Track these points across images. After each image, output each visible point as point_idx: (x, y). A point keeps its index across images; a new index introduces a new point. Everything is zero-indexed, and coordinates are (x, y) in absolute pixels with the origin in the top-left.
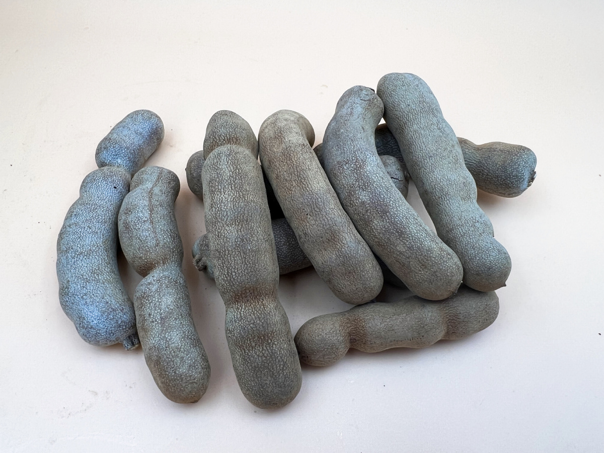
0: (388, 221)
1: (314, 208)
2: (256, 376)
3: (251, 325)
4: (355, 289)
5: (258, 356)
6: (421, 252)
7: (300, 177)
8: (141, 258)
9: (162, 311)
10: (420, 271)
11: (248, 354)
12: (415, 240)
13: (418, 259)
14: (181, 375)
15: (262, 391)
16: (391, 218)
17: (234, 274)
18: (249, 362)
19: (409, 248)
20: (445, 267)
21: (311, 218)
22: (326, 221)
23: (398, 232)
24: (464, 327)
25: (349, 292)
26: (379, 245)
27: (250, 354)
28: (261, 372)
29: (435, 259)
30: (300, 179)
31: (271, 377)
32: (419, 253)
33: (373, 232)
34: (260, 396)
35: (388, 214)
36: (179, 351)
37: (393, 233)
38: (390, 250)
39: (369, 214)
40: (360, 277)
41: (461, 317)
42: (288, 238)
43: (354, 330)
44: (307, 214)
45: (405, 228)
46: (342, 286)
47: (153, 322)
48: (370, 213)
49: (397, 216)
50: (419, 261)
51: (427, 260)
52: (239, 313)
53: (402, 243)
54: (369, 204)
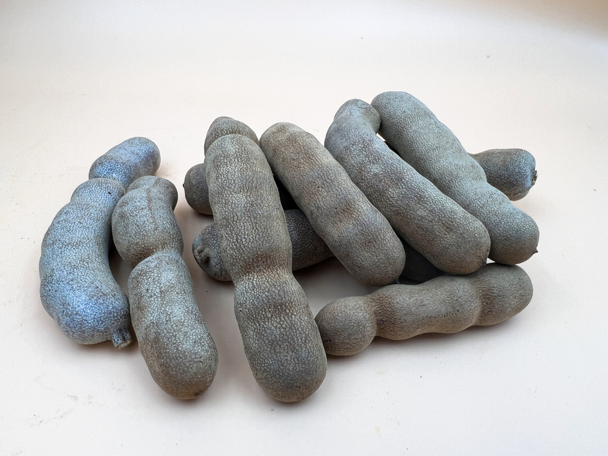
0: (404, 187)
1: (326, 180)
2: (275, 351)
3: (266, 293)
4: (377, 261)
5: (276, 327)
6: (444, 213)
7: (308, 154)
8: (137, 243)
9: (162, 285)
10: (445, 234)
11: (263, 327)
12: (435, 203)
13: (442, 221)
14: (185, 352)
15: (282, 370)
16: (408, 184)
17: (244, 240)
18: (266, 335)
19: (431, 211)
20: (471, 228)
21: (323, 190)
22: (340, 190)
23: (416, 196)
24: (500, 303)
25: (370, 266)
26: (398, 214)
27: (265, 326)
28: (280, 346)
29: (460, 220)
30: (308, 155)
31: (292, 351)
32: (442, 215)
33: (390, 201)
34: (280, 376)
35: (403, 180)
36: (182, 325)
37: (412, 198)
38: (410, 217)
39: (383, 184)
40: (382, 245)
41: (495, 291)
42: (297, 224)
43: (380, 310)
44: (319, 187)
45: (424, 192)
46: (363, 259)
47: (151, 297)
48: (384, 182)
49: (413, 181)
50: (443, 223)
51: (452, 222)
52: (250, 283)
53: (422, 207)
54: (382, 174)
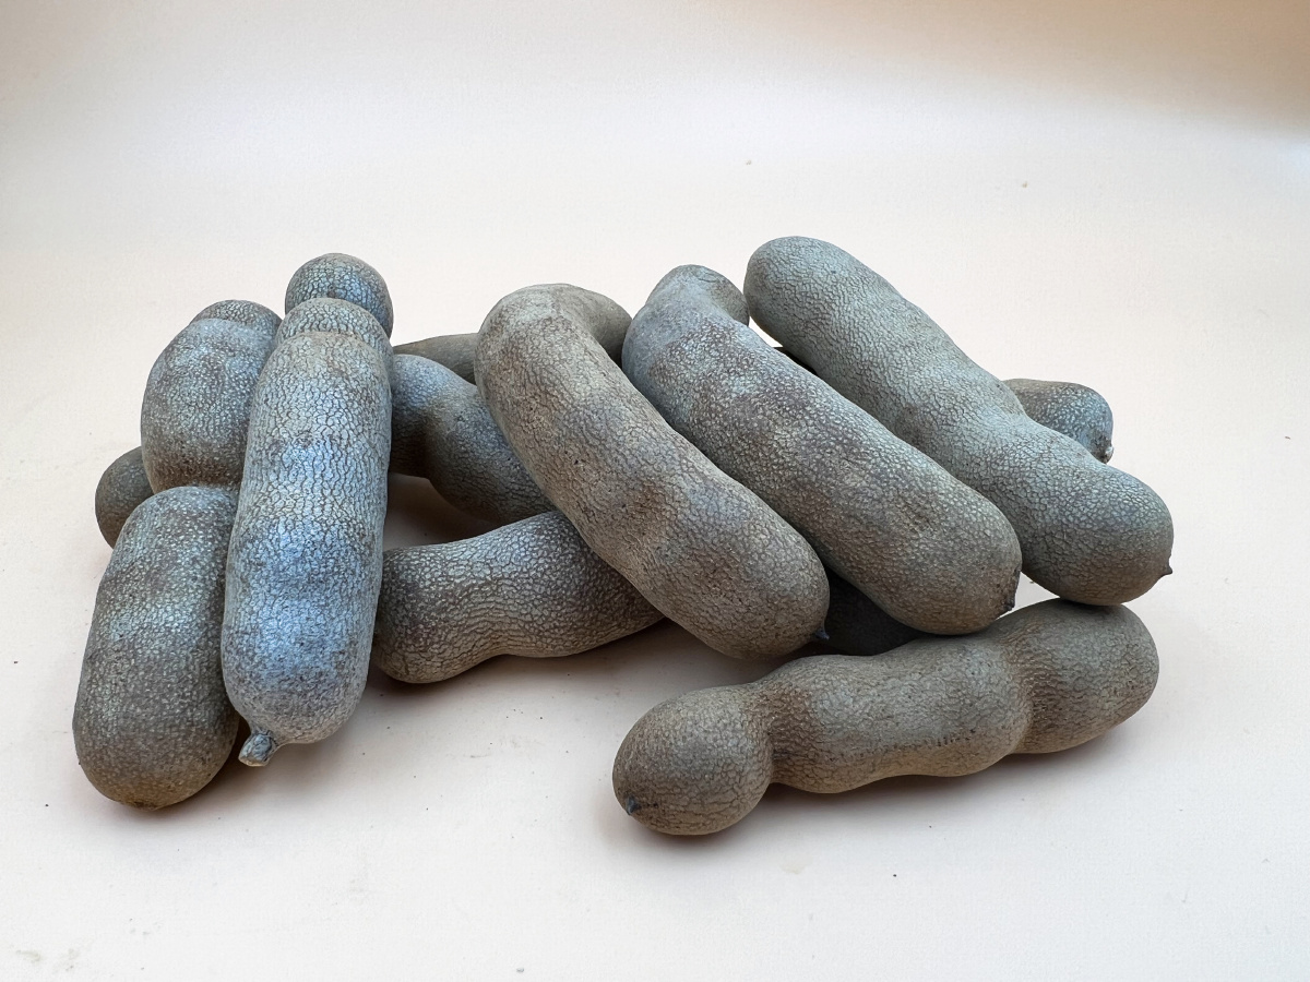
0: (811, 422)
6: (908, 482)
10: (913, 530)
12: (886, 457)
13: (904, 499)
16: (818, 416)
19: (877, 476)
23: (841, 443)
25: (733, 625)
29: (947, 497)
33: (777, 456)
35: (808, 408)
37: (830, 447)
38: (828, 492)
39: (760, 417)
40: (745, 572)
45: (857, 434)
46: (710, 610)
48: (764, 414)
50: (907, 505)
51: (929, 502)
53: (856, 468)
54: (757, 397)
